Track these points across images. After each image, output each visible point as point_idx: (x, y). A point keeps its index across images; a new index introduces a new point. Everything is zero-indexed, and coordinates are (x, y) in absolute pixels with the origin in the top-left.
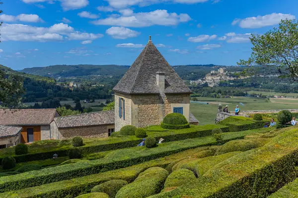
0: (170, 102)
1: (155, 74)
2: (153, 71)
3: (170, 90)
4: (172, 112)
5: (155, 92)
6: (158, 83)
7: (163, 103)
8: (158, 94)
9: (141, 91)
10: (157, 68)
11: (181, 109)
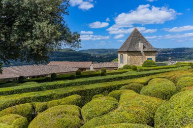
0: (146, 55)
1: (138, 42)
2: (138, 41)
3: (146, 50)
4: (146, 60)
5: (138, 50)
6: (140, 47)
7: (142, 56)
8: (140, 52)
9: (132, 50)
10: (139, 40)
11: (151, 59)
